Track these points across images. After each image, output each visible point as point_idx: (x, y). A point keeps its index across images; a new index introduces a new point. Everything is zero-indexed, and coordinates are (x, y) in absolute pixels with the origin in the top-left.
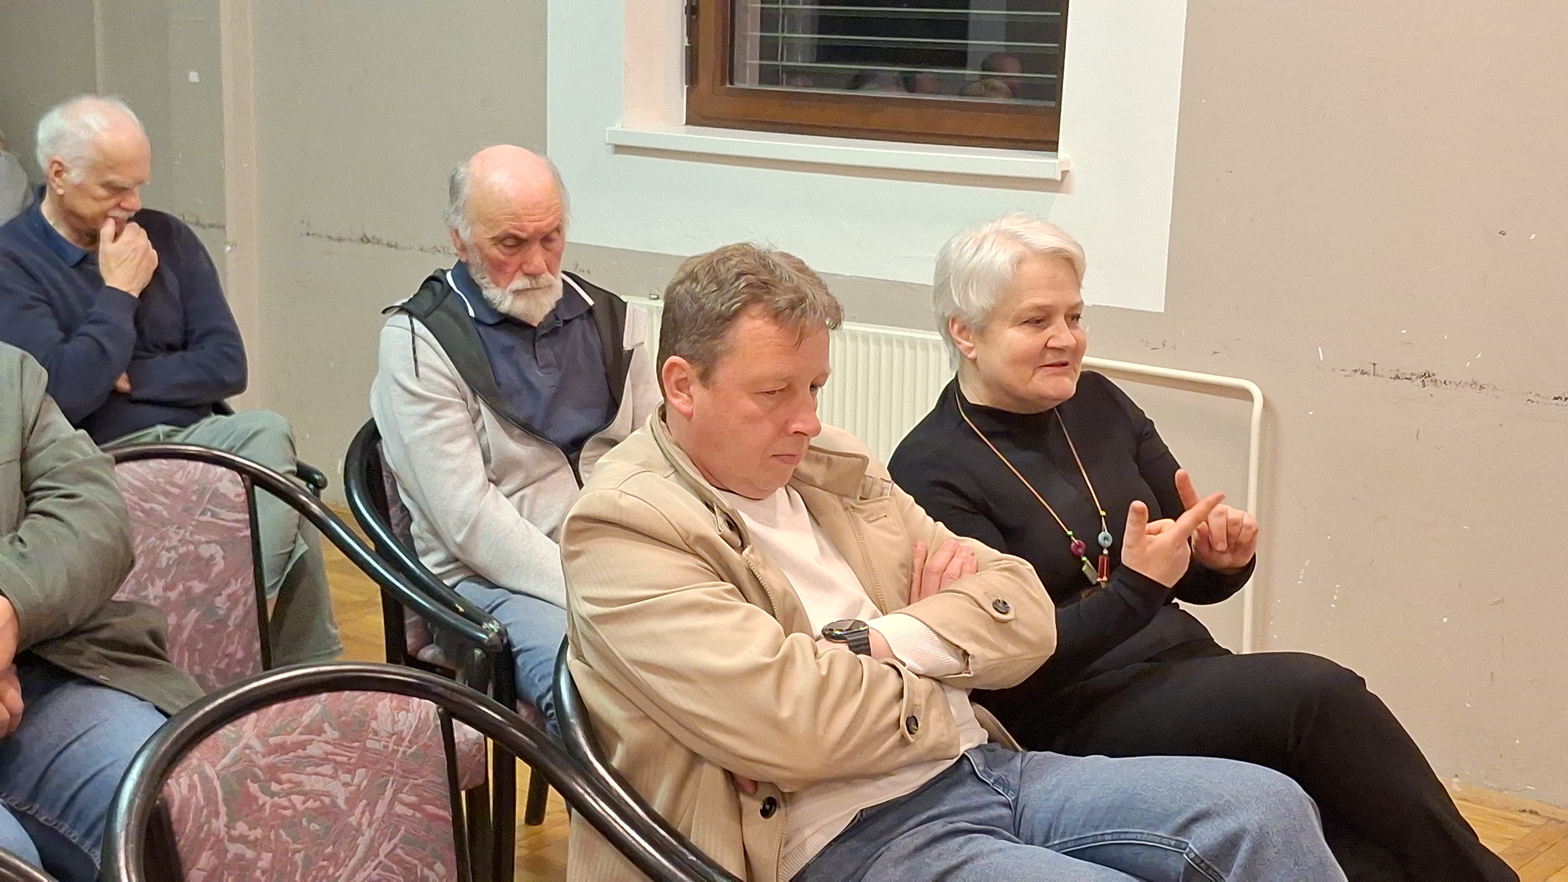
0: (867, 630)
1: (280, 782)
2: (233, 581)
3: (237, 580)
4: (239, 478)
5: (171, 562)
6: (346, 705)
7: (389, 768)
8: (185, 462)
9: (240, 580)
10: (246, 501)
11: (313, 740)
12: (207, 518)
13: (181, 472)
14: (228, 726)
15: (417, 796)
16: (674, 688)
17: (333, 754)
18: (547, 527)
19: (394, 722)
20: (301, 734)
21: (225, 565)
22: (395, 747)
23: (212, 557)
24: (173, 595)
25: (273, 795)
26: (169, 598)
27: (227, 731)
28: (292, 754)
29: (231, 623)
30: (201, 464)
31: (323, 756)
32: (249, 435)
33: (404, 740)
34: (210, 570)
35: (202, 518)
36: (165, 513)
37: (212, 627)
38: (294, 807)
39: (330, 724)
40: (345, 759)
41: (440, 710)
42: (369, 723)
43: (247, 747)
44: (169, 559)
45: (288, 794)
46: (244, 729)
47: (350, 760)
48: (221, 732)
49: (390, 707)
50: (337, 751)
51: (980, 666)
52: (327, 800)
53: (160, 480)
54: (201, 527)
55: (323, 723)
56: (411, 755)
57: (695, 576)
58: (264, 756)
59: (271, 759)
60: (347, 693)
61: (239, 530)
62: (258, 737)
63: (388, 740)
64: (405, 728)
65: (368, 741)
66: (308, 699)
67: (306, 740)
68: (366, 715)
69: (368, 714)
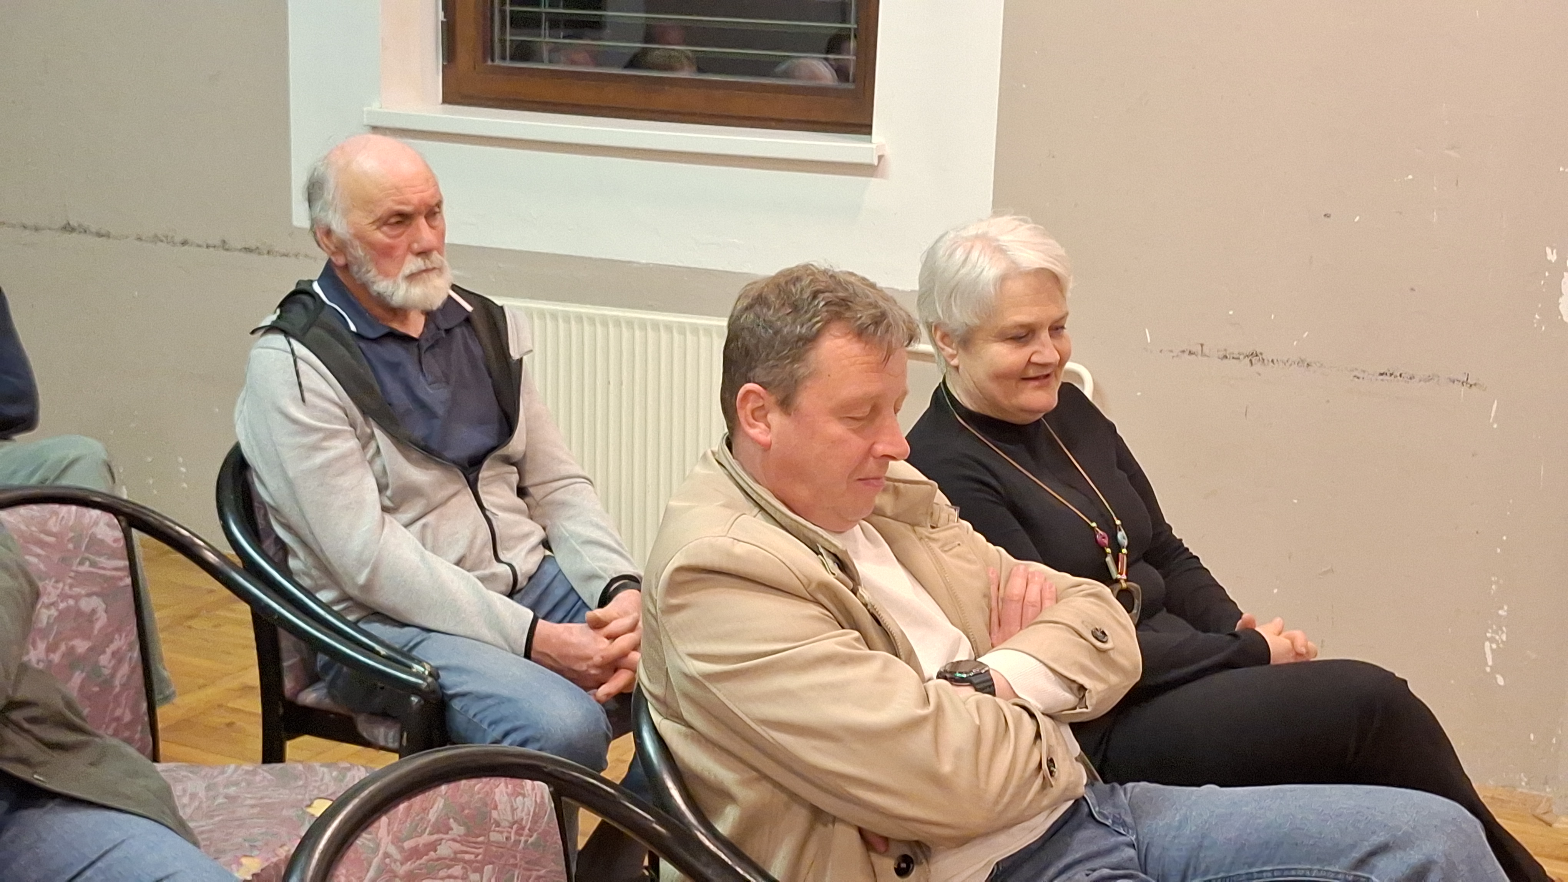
0: (988, 671)
2: (117, 636)
3: (121, 636)
4: (116, 521)
5: (52, 621)
6: (466, 796)
7: (512, 861)
8: (56, 506)
9: (124, 635)
10: (125, 547)
11: (442, 839)
12: (85, 568)
13: (54, 518)
14: (364, 835)
16: (815, 748)
17: (461, 852)
18: (455, 556)
19: (513, 810)
20: (431, 834)
21: (108, 618)
22: (517, 837)
23: (94, 611)
24: (56, 657)
26: (50, 662)
27: (363, 840)
28: (425, 857)
29: (117, 682)
30: (74, 508)
31: (452, 855)
32: (63, 466)
33: (523, 828)
34: (92, 628)
35: (82, 569)
36: (42, 566)
37: (96, 689)
39: (455, 820)
40: (472, 857)
41: (552, 789)
42: (490, 813)
43: (387, 855)
44: (49, 617)
46: (379, 835)
47: (476, 857)
48: (359, 842)
49: (507, 793)
50: (465, 849)
51: (1094, 701)
53: (34, 529)
54: (81, 579)
55: (449, 819)
56: (532, 844)
57: (818, 626)
58: (402, 864)
59: (408, 866)
60: (463, 782)
61: (121, 579)
62: (393, 843)
63: (510, 830)
64: (523, 815)
65: (491, 834)
66: (430, 794)
67: (436, 841)
68: (486, 805)
69: (488, 804)
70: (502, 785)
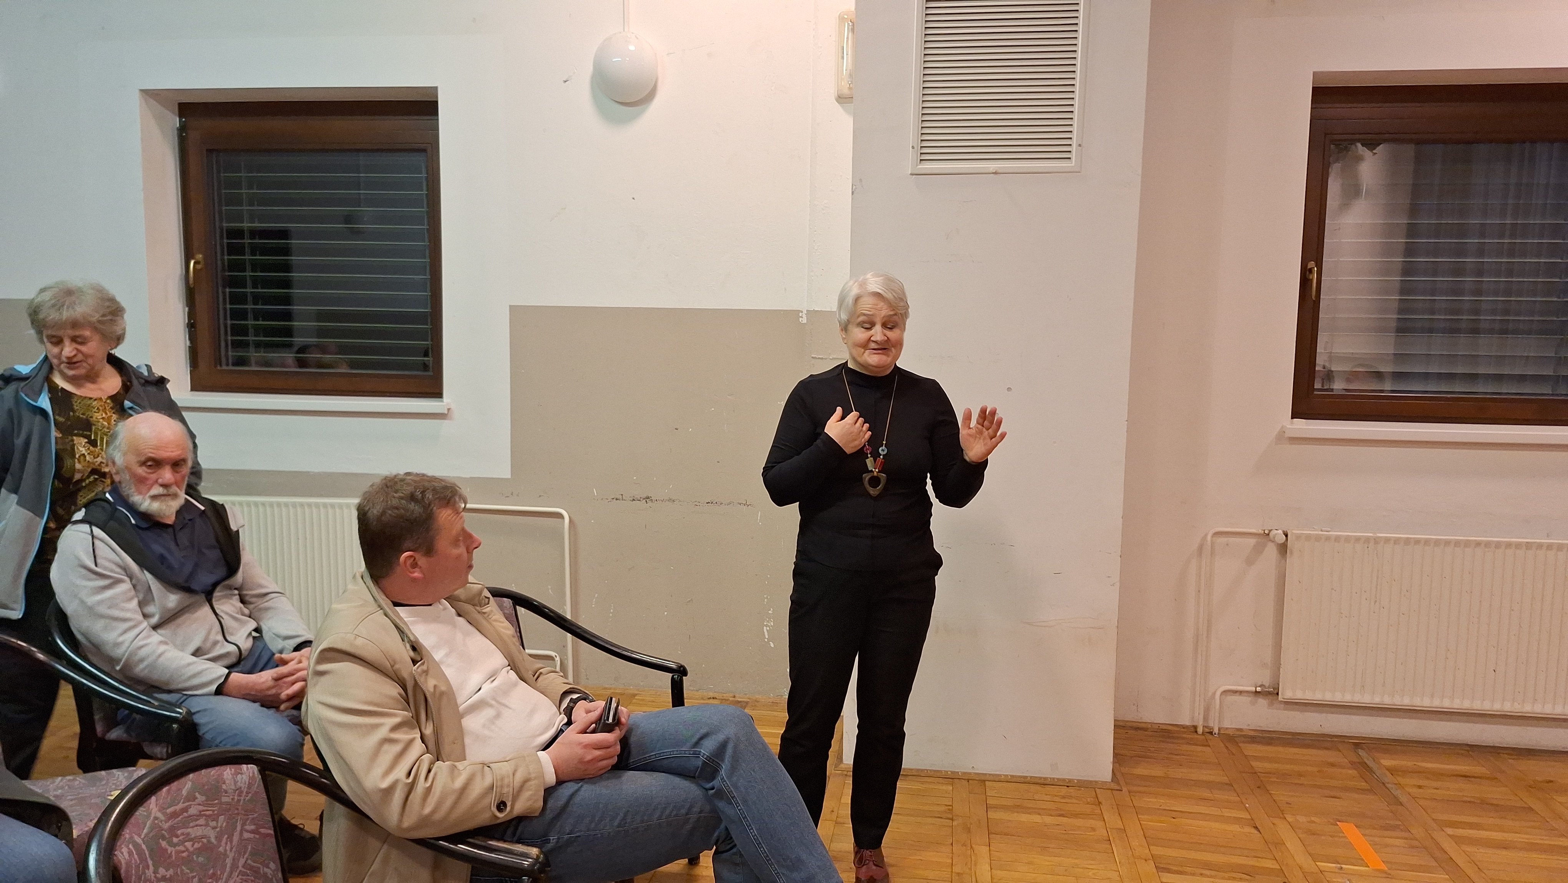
1: (177, 837)
6: (205, 780)
7: (236, 812)
14: (141, 809)
15: (255, 824)
17: (203, 811)
19: (236, 782)
20: (183, 803)
22: (239, 798)
25: (175, 845)
27: (141, 811)
28: (181, 817)
31: (198, 813)
33: (242, 792)
38: (187, 850)
39: (199, 794)
40: (211, 812)
41: (259, 768)
42: (221, 786)
43: (156, 818)
45: (182, 843)
46: (151, 806)
47: (214, 812)
48: (137, 813)
49: (230, 774)
50: (206, 808)
52: (205, 840)
55: (195, 792)
56: (248, 801)
58: (165, 822)
59: (170, 823)
60: (203, 771)
62: (159, 811)
63: (234, 794)
64: (242, 785)
65: (222, 797)
66: (183, 780)
67: (188, 805)
68: (218, 782)
69: (220, 780)
70: (228, 769)
